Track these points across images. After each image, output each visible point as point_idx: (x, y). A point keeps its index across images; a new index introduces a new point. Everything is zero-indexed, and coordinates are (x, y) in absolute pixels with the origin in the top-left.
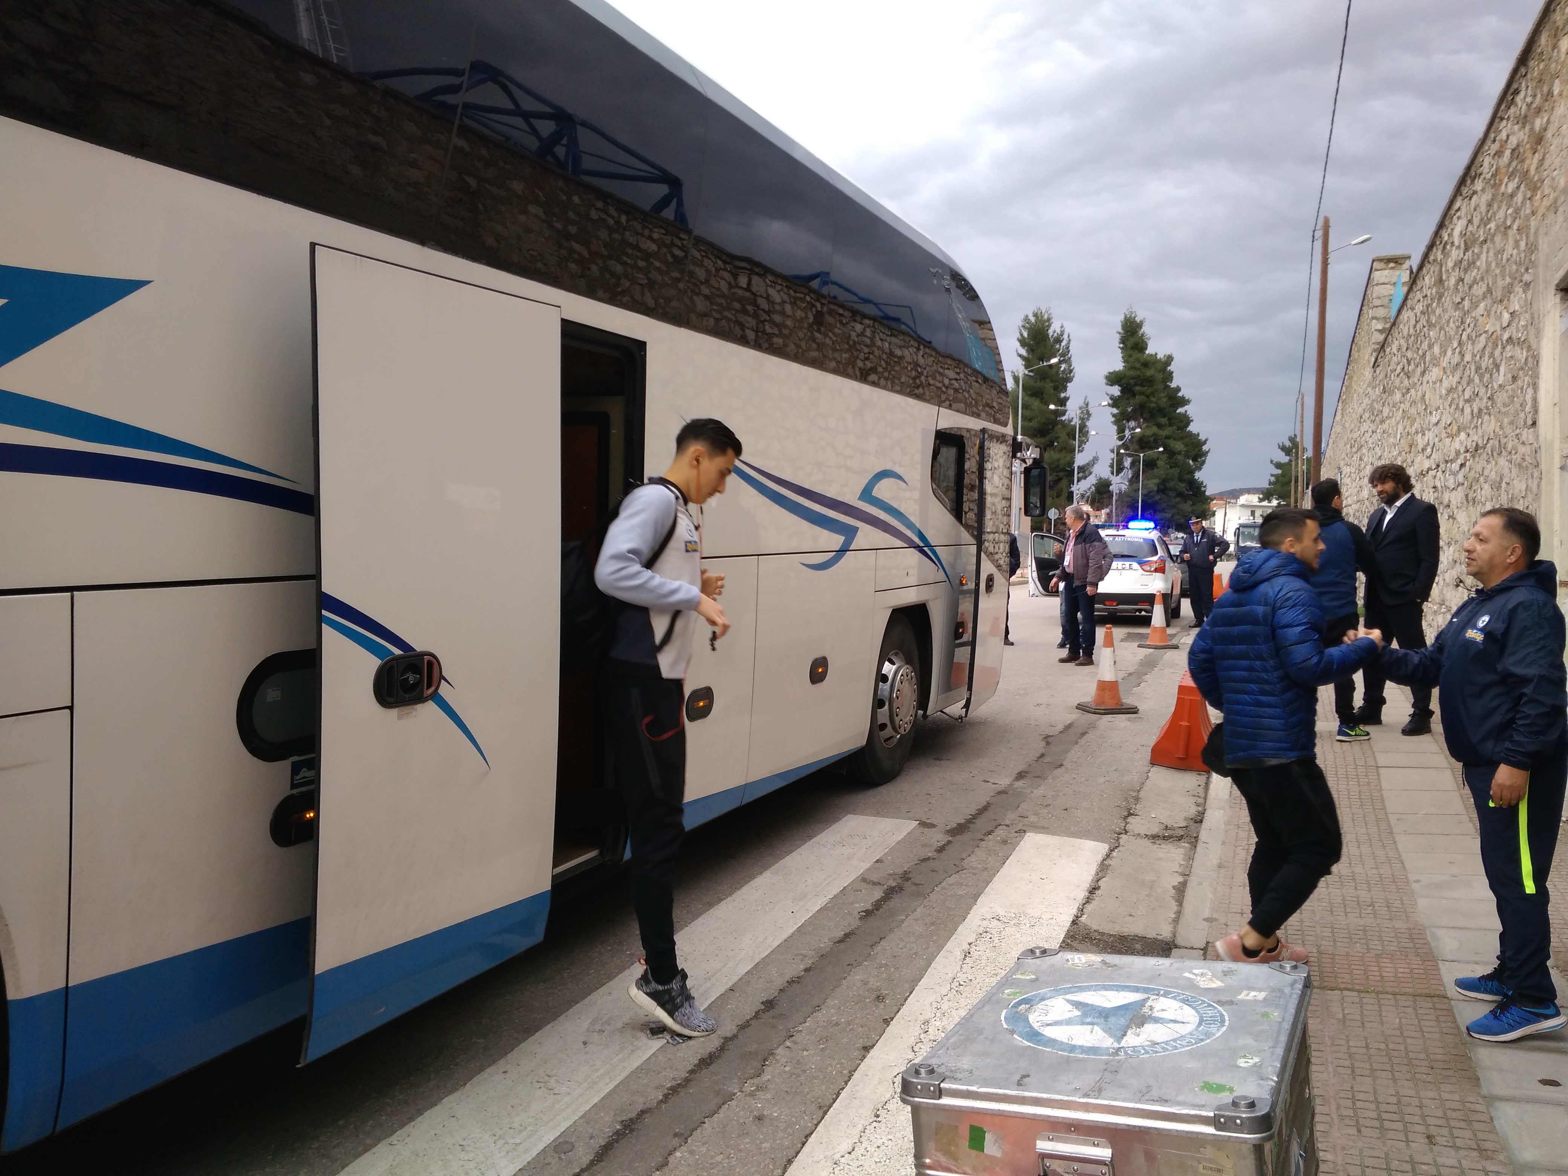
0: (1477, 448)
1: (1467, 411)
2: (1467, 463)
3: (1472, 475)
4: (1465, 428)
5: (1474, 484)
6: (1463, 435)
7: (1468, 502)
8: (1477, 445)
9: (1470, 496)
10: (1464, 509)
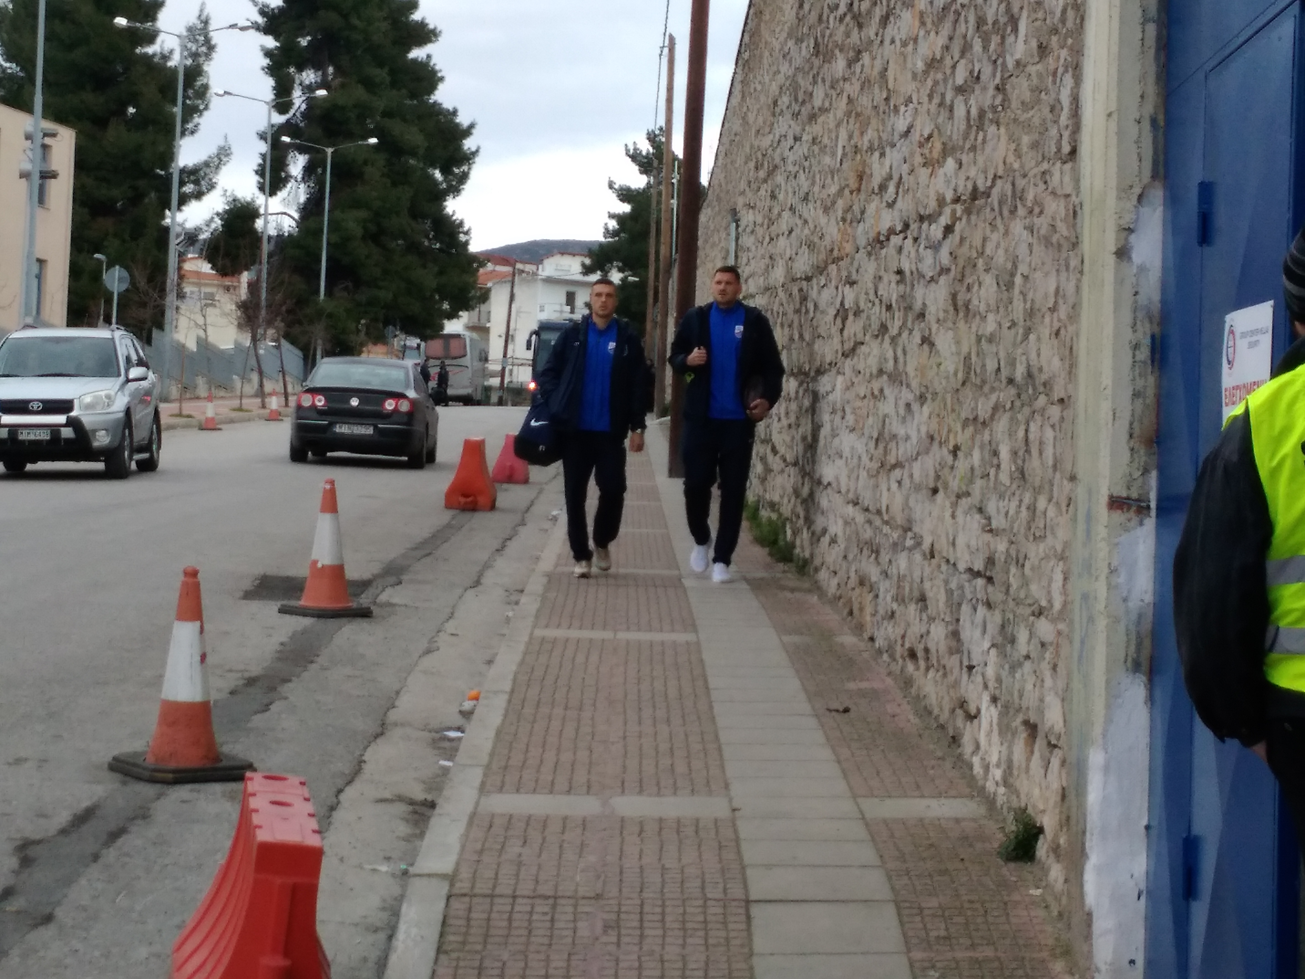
0: (975, 194)
1: (960, 111)
2: (958, 227)
3: (964, 251)
4: (954, 149)
5: (968, 271)
6: (950, 163)
7: (956, 310)
8: (975, 188)
9: (961, 298)
10: (950, 325)
